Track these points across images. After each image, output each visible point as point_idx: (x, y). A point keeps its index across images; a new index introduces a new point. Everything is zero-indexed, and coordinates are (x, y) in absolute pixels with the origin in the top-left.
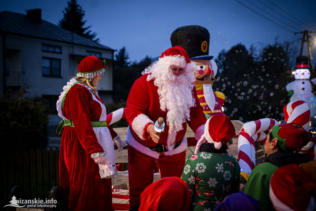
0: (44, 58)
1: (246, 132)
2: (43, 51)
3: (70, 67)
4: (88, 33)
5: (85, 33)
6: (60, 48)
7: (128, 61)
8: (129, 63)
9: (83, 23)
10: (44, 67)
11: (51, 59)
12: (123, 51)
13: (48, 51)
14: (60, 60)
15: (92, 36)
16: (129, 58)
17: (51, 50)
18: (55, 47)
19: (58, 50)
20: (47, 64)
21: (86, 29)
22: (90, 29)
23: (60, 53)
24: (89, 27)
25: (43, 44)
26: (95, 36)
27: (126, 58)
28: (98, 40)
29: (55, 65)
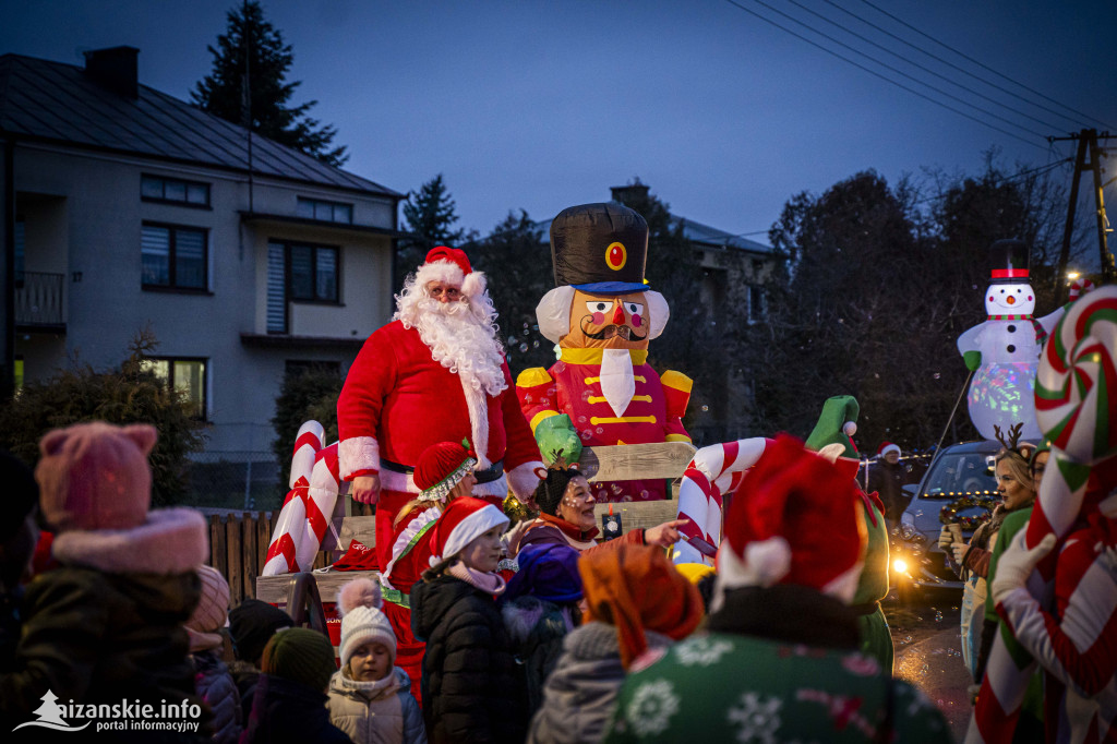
0: (147, 224)
1: (698, 469)
2: (145, 199)
3: (241, 257)
4: (302, 128)
5: (292, 127)
6: (206, 187)
7: (453, 228)
8: (456, 237)
9: (286, 92)
10: (147, 258)
11: (173, 229)
12: (435, 189)
13: (163, 201)
14: (204, 232)
15: (318, 141)
16: (455, 219)
17: (171, 194)
18: (187, 184)
19: (196, 196)
20: (157, 244)
21: (297, 112)
22: (309, 114)
23: (207, 207)
24: (305, 107)
25: (145, 177)
26: (327, 140)
27: (444, 219)
28: (339, 152)
29: (188, 249)
